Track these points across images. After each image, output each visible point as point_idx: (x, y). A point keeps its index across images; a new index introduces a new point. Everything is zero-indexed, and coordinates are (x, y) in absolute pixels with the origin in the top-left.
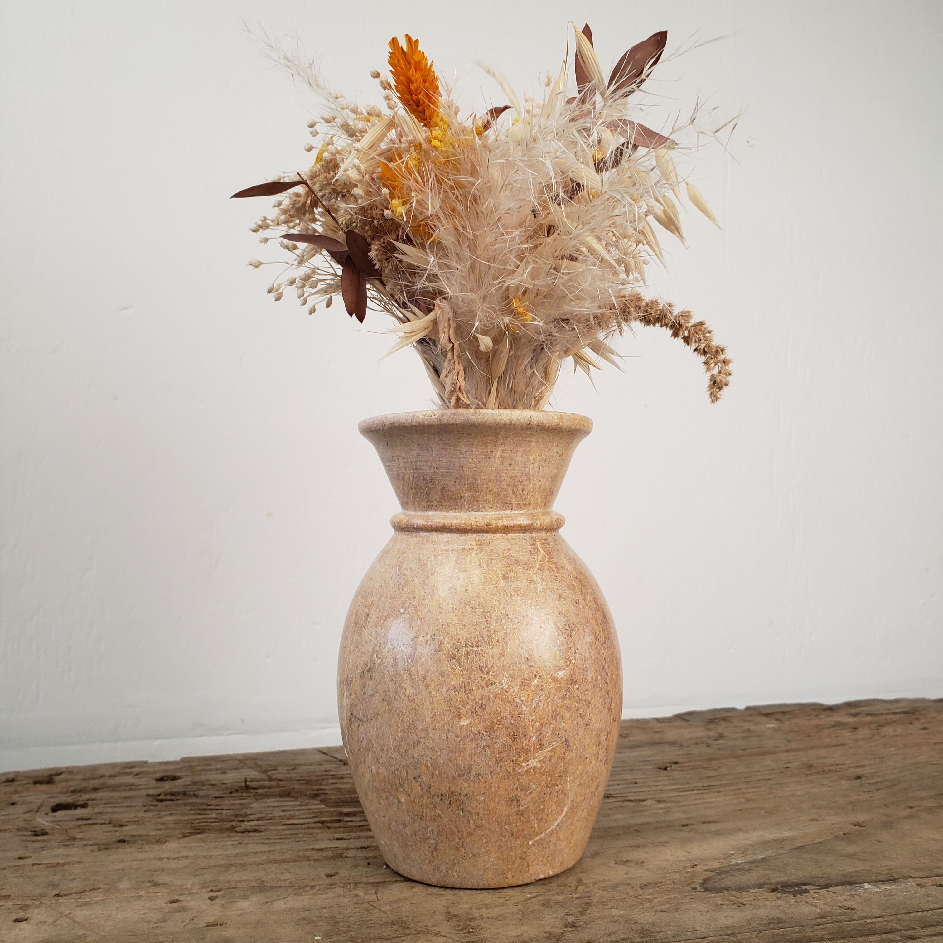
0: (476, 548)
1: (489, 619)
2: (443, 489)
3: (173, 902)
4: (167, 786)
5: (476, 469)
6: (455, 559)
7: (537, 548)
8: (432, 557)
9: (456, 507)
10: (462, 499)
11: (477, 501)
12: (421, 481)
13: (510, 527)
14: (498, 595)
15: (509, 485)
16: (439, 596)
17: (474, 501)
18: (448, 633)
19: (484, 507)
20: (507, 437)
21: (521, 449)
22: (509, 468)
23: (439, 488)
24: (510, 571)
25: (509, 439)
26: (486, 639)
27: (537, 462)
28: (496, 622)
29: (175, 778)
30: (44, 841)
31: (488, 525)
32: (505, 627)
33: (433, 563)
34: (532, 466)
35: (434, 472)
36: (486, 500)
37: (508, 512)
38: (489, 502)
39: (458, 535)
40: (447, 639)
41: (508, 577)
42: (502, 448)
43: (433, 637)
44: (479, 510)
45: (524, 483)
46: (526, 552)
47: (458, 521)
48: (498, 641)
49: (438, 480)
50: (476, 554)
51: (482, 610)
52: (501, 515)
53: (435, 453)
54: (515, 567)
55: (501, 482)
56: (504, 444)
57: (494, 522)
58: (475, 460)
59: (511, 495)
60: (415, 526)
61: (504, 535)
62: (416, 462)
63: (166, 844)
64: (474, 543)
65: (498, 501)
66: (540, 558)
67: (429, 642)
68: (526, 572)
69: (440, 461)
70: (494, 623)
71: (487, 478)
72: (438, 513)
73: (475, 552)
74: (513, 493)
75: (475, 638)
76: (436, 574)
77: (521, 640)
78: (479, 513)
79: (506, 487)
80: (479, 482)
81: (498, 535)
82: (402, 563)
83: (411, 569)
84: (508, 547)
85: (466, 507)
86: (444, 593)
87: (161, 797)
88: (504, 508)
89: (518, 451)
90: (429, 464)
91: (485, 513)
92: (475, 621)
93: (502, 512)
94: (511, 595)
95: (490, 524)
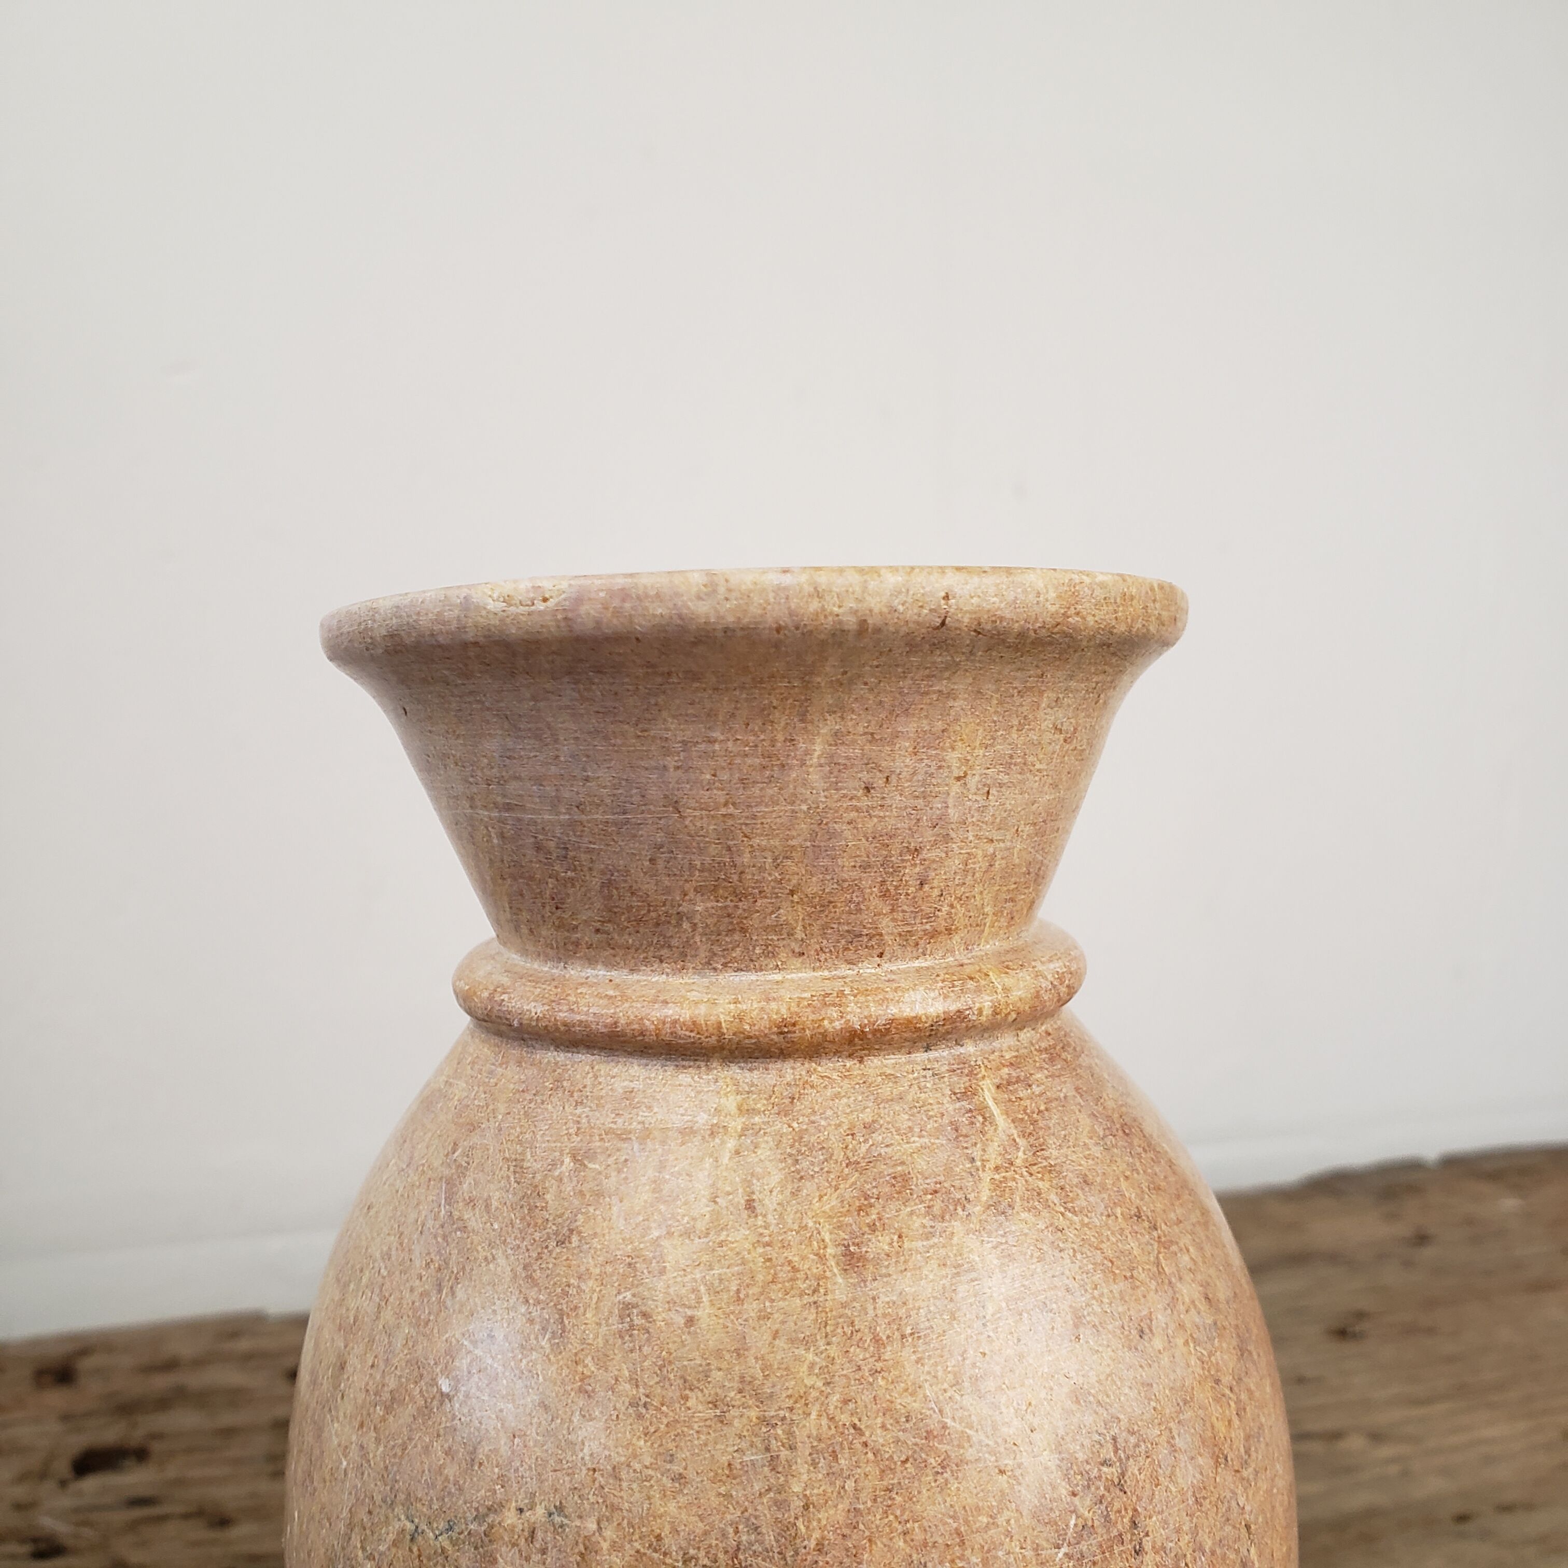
0: (737, 1124)
1: (784, 1454)
2: (608, 884)
5: (731, 810)
6: (651, 1173)
7: (982, 1110)
8: (567, 1160)
9: (665, 952)
10: (686, 925)
11: (743, 930)
12: (530, 853)
13: (875, 1032)
14: (821, 1343)
15: (865, 867)
16: (583, 1341)
17: (730, 932)
18: (614, 1508)
19: (770, 952)
20: (851, 681)
21: (909, 727)
22: (865, 802)
23: (595, 882)
24: (873, 1227)
25: (860, 689)
26: (770, 1538)
27: (978, 770)
28: (814, 1464)
31: (784, 1028)
32: (850, 1485)
33: (568, 1188)
34: (956, 788)
35: (572, 824)
36: (776, 928)
37: (868, 969)
38: (790, 935)
39: (670, 1069)
40: (609, 1533)
41: (862, 1258)
42: (831, 724)
43: (557, 1519)
44: (749, 964)
45: (925, 854)
46: (939, 1131)
47: (670, 1012)
48: (820, 1547)
49: (589, 851)
50: (737, 1153)
51: (753, 1414)
52: (838, 984)
53: (565, 750)
54: (893, 1206)
55: (834, 858)
56: (839, 709)
57: (808, 1017)
58: (725, 776)
59: (876, 903)
60: (516, 1023)
61: (849, 1063)
62: (502, 782)
64: (731, 1103)
65: (825, 927)
66: (994, 1155)
67: (539, 1535)
68: (939, 1226)
69: (587, 779)
70: (802, 1468)
71: (775, 842)
72: (600, 973)
73: (731, 1144)
74: (885, 895)
75: (724, 1535)
76: (575, 1238)
77: (919, 1536)
78: (752, 977)
79: (855, 874)
80: (746, 859)
81: (828, 1067)
82: (462, 1171)
83: (488, 1207)
84: (867, 1116)
85: (703, 954)
86: (604, 1329)
88: (850, 955)
89: (896, 735)
90: (550, 790)
91: (778, 977)
92: (725, 1459)
93: (844, 970)
94: (876, 1340)
95: (794, 1025)
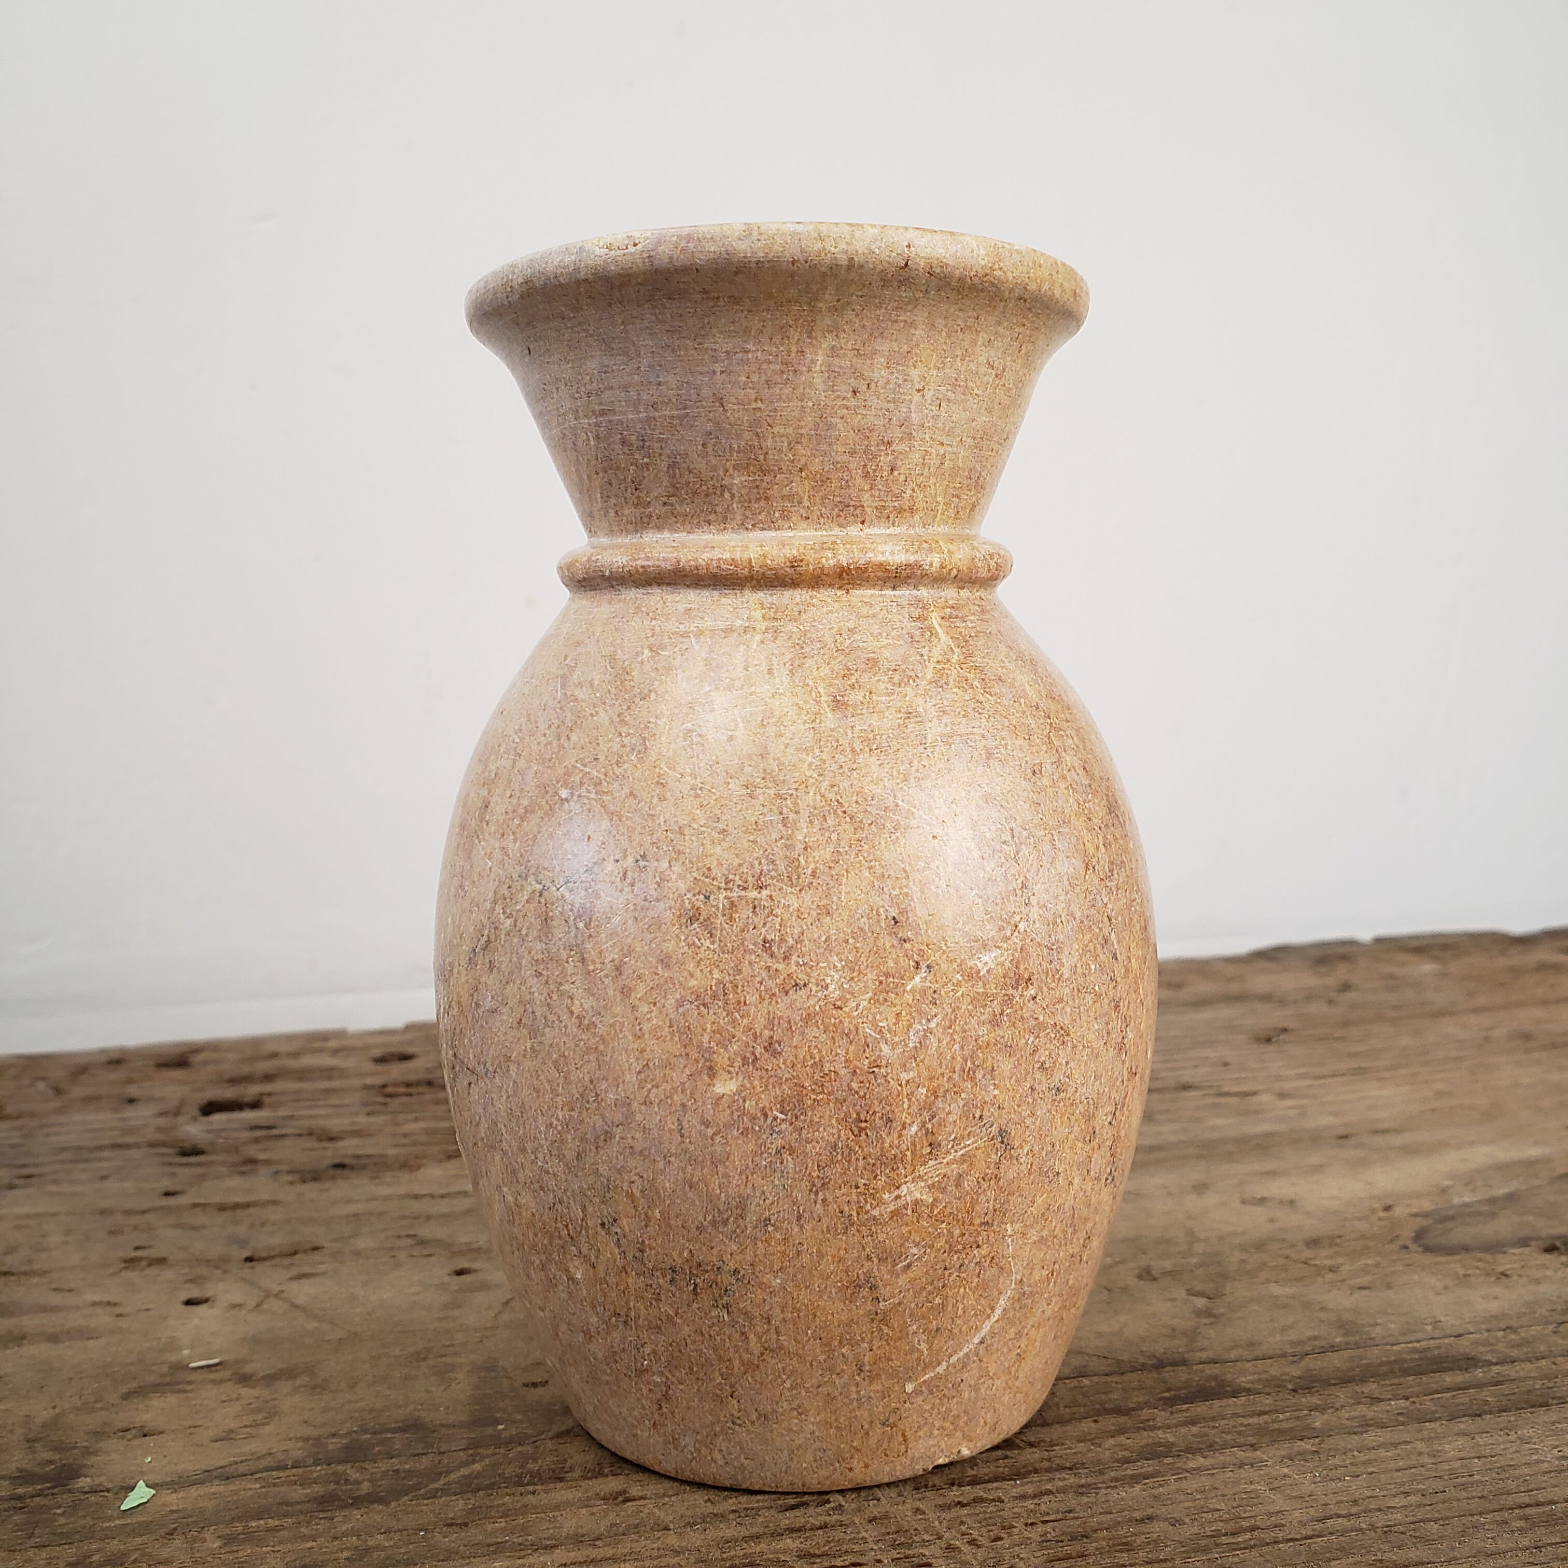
0: (762, 626)
1: (792, 816)
2: (673, 466)
4: (396, 1073)
5: (759, 405)
6: (704, 655)
7: (931, 629)
8: (646, 651)
9: (712, 517)
10: (727, 495)
11: (767, 499)
12: (618, 447)
13: (857, 569)
14: (817, 752)
15: (852, 453)
16: (659, 754)
17: (758, 500)
18: (679, 853)
19: (785, 516)
20: (843, 307)
21: (884, 346)
22: (852, 402)
23: (664, 465)
24: (852, 687)
25: (850, 315)
26: (782, 868)
27: (933, 386)
28: (811, 822)
30: (199, 1164)
31: (795, 563)
32: (834, 836)
33: (648, 667)
34: (917, 397)
35: (648, 420)
36: (790, 498)
37: (854, 531)
38: (800, 503)
39: (716, 593)
40: (677, 868)
41: (845, 704)
42: (828, 342)
43: (642, 863)
44: (771, 525)
45: (894, 447)
46: (900, 637)
47: (716, 554)
48: (814, 874)
49: (660, 440)
50: (762, 642)
51: (772, 792)
52: (833, 539)
53: (645, 362)
54: (866, 676)
55: (830, 445)
56: (835, 329)
57: (811, 557)
58: (755, 378)
59: (859, 481)
60: (607, 573)
61: (839, 593)
62: (598, 393)
64: (758, 614)
65: (824, 498)
66: (937, 654)
67: (629, 875)
68: (897, 690)
69: (660, 384)
70: (803, 824)
71: (790, 431)
72: (666, 534)
73: (758, 637)
74: (866, 475)
75: (752, 866)
76: (653, 696)
77: (879, 871)
78: (773, 534)
79: (845, 458)
80: (769, 443)
81: (825, 594)
82: (572, 669)
83: (592, 686)
84: (851, 625)
85: (739, 517)
86: (673, 746)
87: (390, 1090)
88: (841, 520)
89: (875, 352)
90: (633, 394)
91: (790, 534)
92: (753, 819)
93: (837, 531)
94: (853, 751)
95: (801, 561)
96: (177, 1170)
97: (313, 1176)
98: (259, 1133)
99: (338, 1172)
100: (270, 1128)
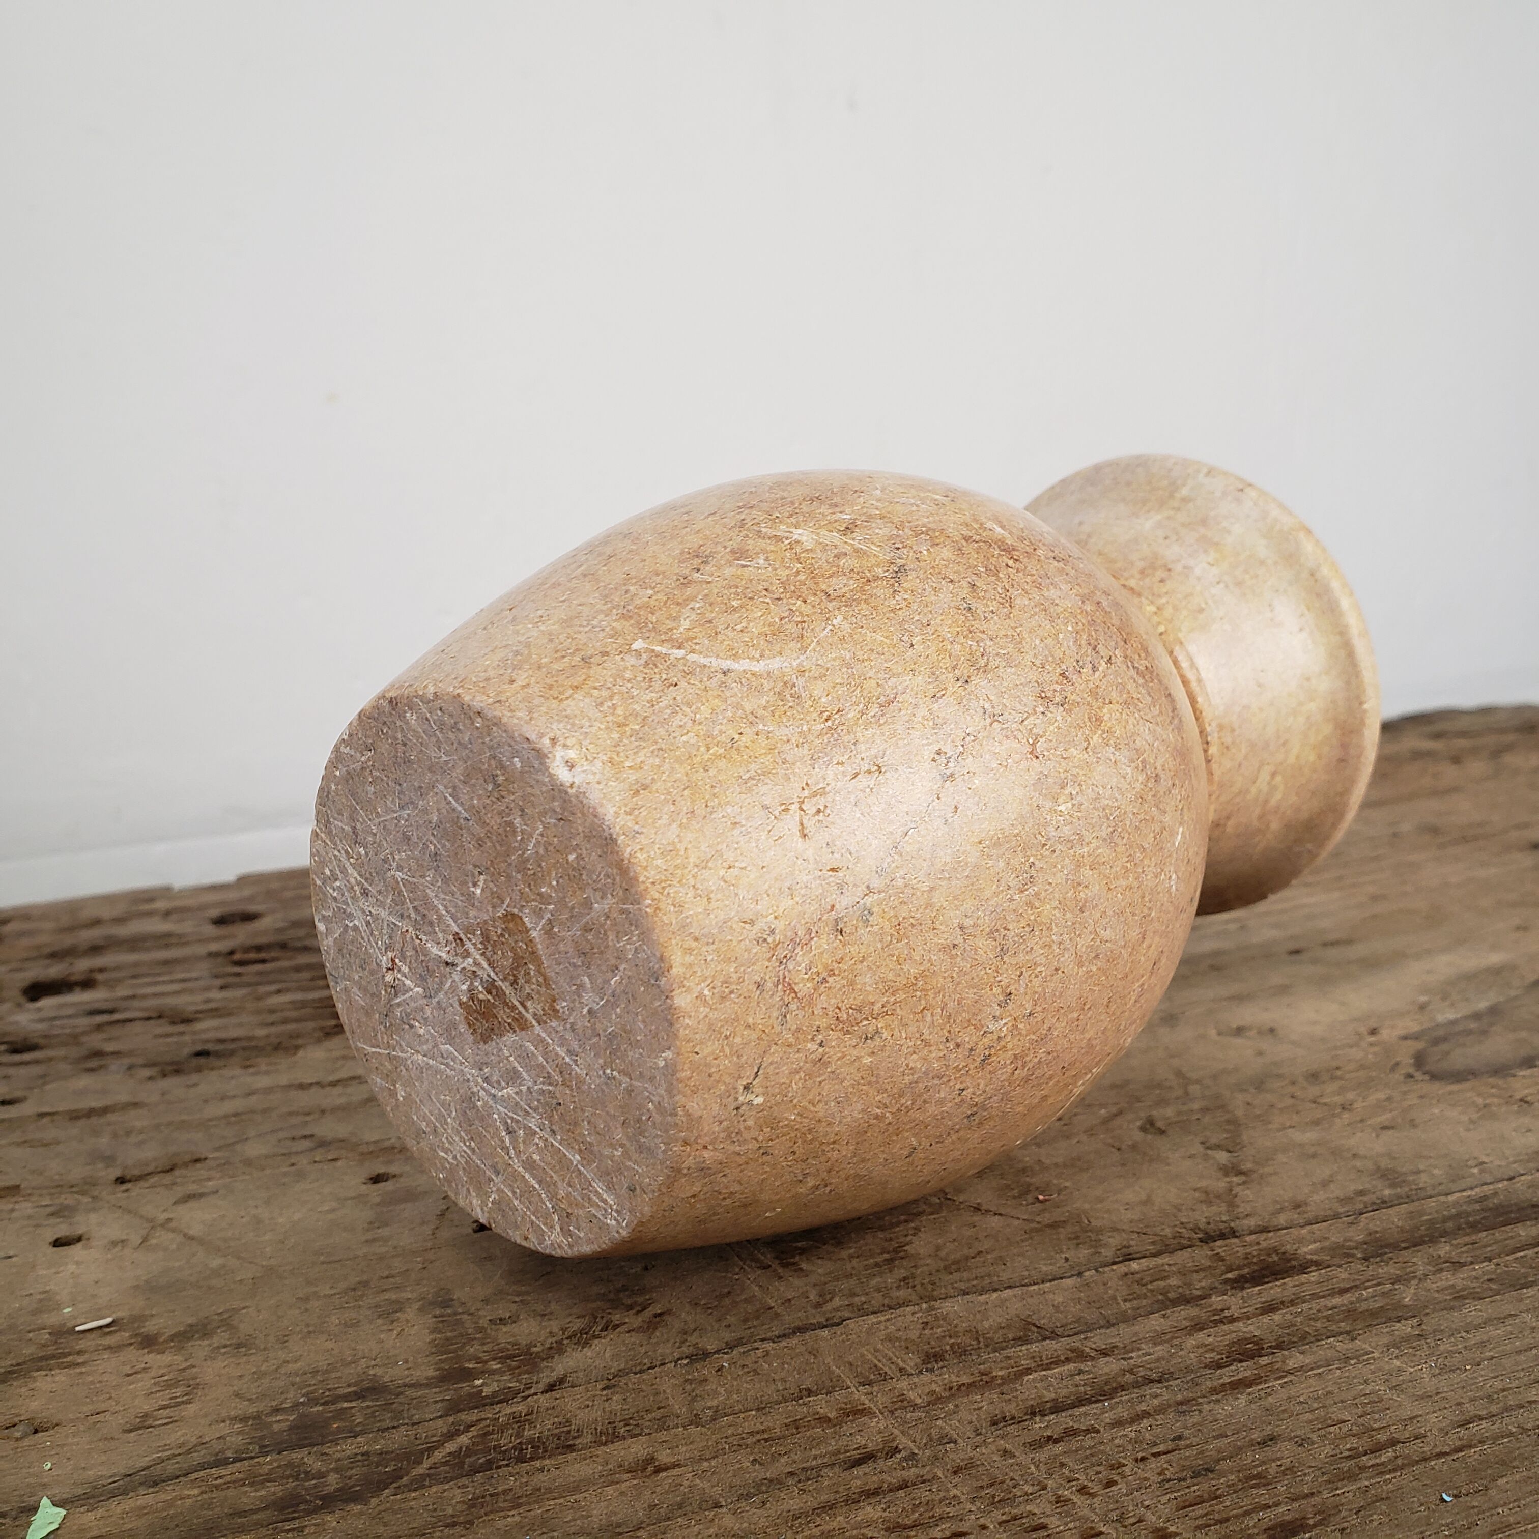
3: (377, 1179)
4: (241, 934)
29: (249, 917)
30: (37, 1062)
63: (301, 1053)
87: (237, 957)
96: (11, 1071)
97: (173, 1068)
98: (99, 1019)
99: (202, 1060)
100: (111, 1012)
